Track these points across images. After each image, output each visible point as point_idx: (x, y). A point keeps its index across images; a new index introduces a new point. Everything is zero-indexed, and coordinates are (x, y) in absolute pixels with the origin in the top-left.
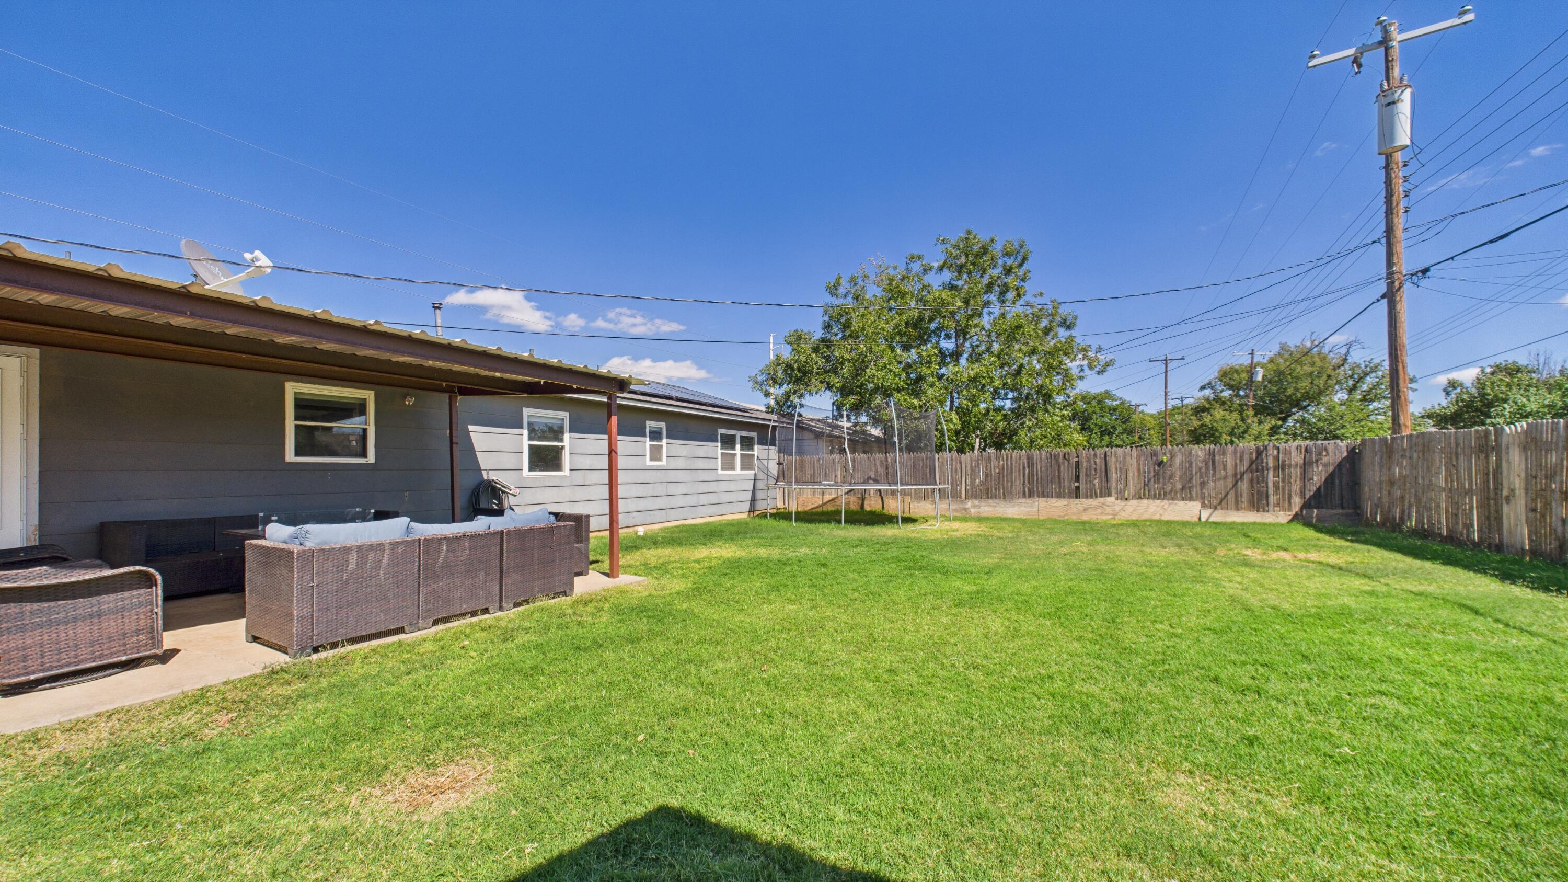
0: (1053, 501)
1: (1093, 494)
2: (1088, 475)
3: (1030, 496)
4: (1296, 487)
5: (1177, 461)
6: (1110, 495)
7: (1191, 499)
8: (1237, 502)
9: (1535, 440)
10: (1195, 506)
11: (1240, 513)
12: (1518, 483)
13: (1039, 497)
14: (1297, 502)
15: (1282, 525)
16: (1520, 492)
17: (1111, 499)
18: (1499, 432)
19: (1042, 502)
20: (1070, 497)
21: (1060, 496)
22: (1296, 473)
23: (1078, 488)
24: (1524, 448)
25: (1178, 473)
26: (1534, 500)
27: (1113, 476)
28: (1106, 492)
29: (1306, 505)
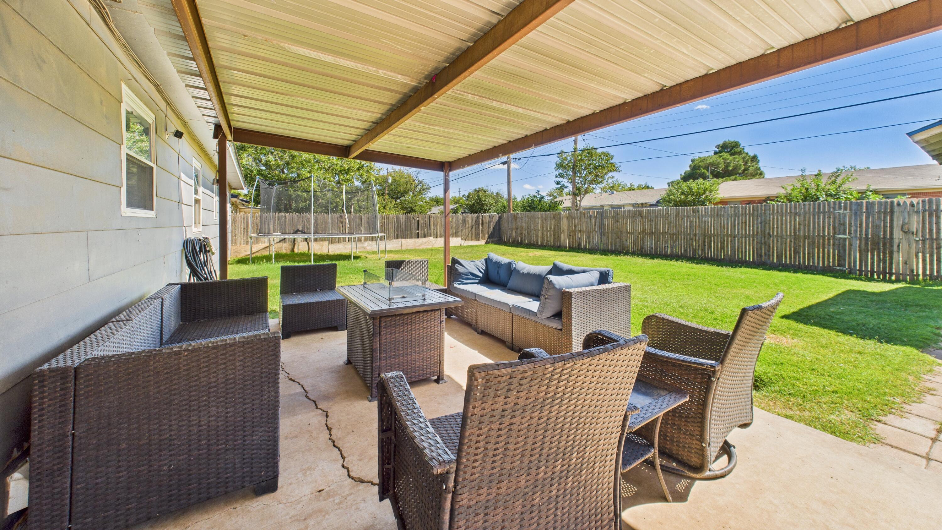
0: (408, 240)
1: (425, 236)
2: (422, 227)
3: (397, 238)
4: (486, 231)
5: (454, 220)
6: (431, 236)
7: (458, 237)
8: (471, 237)
9: (571, 216)
10: (459, 239)
11: (472, 242)
12: (565, 228)
13: (401, 238)
14: (487, 236)
15: (482, 245)
16: (566, 231)
17: (431, 238)
18: (560, 214)
19: (403, 241)
20: (415, 238)
21: (411, 237)
22: (486, 225)
23: (418, 233)
24: (568, 218)
25: (454, 226)
26: (570, 233)
27: (432, 227)
28: (429, 235)
29: (489, 238)
